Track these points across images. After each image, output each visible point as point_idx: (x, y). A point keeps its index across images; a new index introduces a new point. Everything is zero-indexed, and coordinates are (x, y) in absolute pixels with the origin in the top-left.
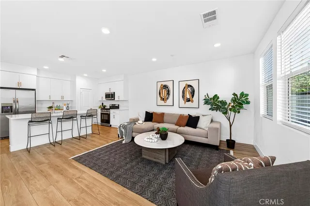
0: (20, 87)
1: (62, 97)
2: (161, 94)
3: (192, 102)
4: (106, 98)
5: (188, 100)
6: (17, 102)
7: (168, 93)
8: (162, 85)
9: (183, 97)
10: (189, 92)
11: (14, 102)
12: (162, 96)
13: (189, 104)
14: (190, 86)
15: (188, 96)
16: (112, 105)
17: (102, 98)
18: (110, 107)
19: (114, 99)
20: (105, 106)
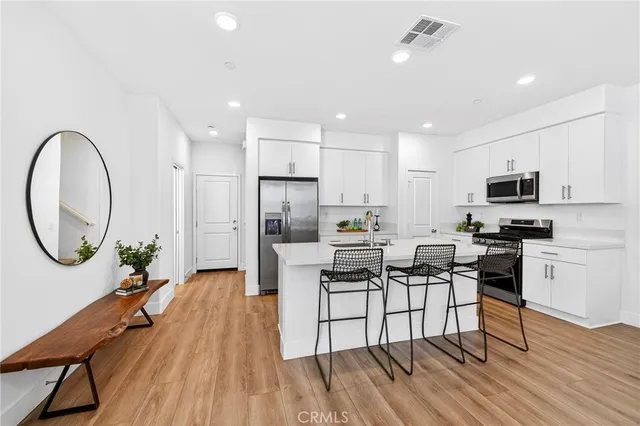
0: (294, 176)
1: (366, 197)
4: (489, 195)
6: (289, 209)
11: (284, 209)
16: (513, 221)
17: (470, 196)
18: (502, 228)
19: (537, 200)
20: (479, 225)
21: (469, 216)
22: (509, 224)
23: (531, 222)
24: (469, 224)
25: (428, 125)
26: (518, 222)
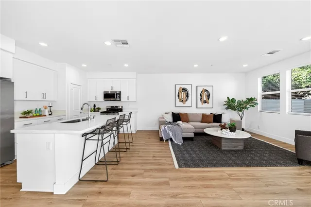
1: (44, 95)
2: (180, 96)
3: (208, 103)
4: (104, 98)
5: (205, 102)
7: (187, 96)
8: (181, 88)
9: (201, 99)
10: (206, 96)
12: (180, 98)
13: (205, 105)
14: (206, 90)
15: (205, 98)
16: (112, 107)
17: (96, 98)
18: (107, 109)
19: (120, 100)
20: (99, 109)
21: (95, 106)
22: (110, 108)
23: (117, 107)
24: (94, 109)
25: (84, 65)
26: (113, 107)
